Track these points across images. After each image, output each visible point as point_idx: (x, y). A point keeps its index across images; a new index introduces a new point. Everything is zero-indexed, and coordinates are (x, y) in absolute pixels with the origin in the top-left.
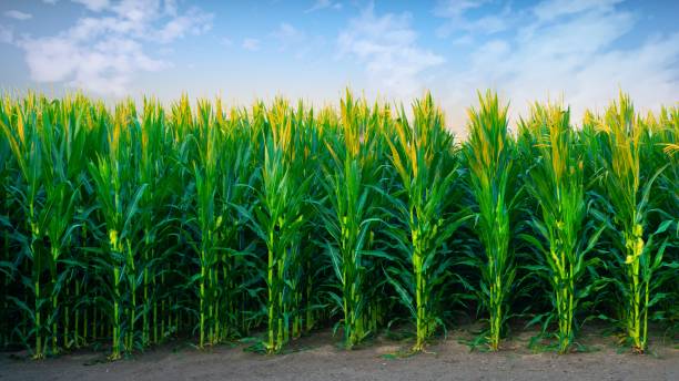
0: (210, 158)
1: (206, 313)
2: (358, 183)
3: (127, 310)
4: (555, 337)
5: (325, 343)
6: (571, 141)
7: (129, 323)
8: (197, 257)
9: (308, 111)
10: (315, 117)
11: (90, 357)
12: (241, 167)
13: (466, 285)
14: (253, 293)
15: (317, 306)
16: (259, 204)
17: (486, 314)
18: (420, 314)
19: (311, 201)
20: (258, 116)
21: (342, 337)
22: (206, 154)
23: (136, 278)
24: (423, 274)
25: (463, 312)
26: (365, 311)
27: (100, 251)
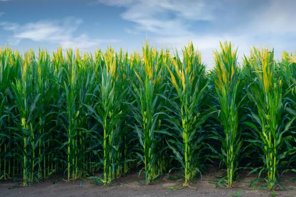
0: (73, 80)
1: (71, 163)
2: (152, 93)
3: (30, 160)
4: (265, 181)
5: (134, 181)
6: (274, 69)
7: (31, 166)
8: (67, 132)
9: (125, 54)
10: (129, 58)
11: (12, 185)
12: (89, 84)
13: (213, 150)
14: (95, 152)
15: (129, 160)
16: (98, 105)
17: (225, 167)
18: (187, 166)
19: (126, 103)
20: (98, 57)
21: (143, 178)
22: (71, 78)
23: (35, 143)
24: (188, 144)
25: (211, 165)
26: (156, 163)
27: (17, 129)
